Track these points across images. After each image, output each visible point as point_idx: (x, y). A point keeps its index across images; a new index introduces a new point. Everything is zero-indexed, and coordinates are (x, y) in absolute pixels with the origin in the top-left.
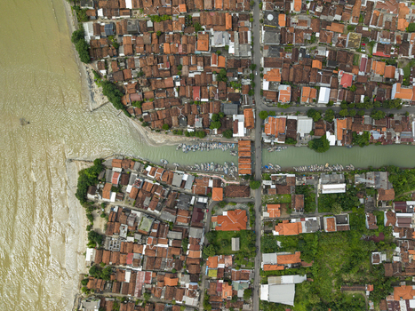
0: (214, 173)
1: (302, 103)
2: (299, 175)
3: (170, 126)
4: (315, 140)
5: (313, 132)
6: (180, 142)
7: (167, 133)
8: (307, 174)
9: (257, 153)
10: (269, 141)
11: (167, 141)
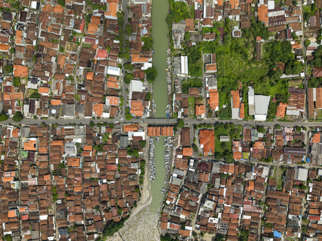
0: (172, 154)
1: (119, 88)
2: (174, 91)
3: (137, 187)
4: (148, 78)
5: (142, 80)
6: (148, 179)
7: (142, 189)
8: (174, 85)
9: (158, 122)
10: (148, 113)
11: (148, 188)
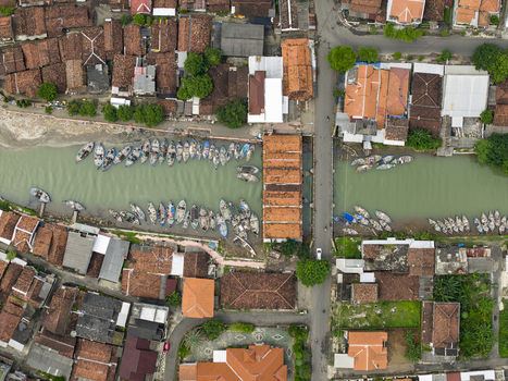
0: (185, 234)
1: (456, 25)
2: (447, 243)
3: (59, 90)
4: (495, 138)
5: (489, 116)
6: (86, 137)
7: (49, 111)
8: (469, 241)
9: (321, 174)
10: (358, 138)
11: (50, 134)
